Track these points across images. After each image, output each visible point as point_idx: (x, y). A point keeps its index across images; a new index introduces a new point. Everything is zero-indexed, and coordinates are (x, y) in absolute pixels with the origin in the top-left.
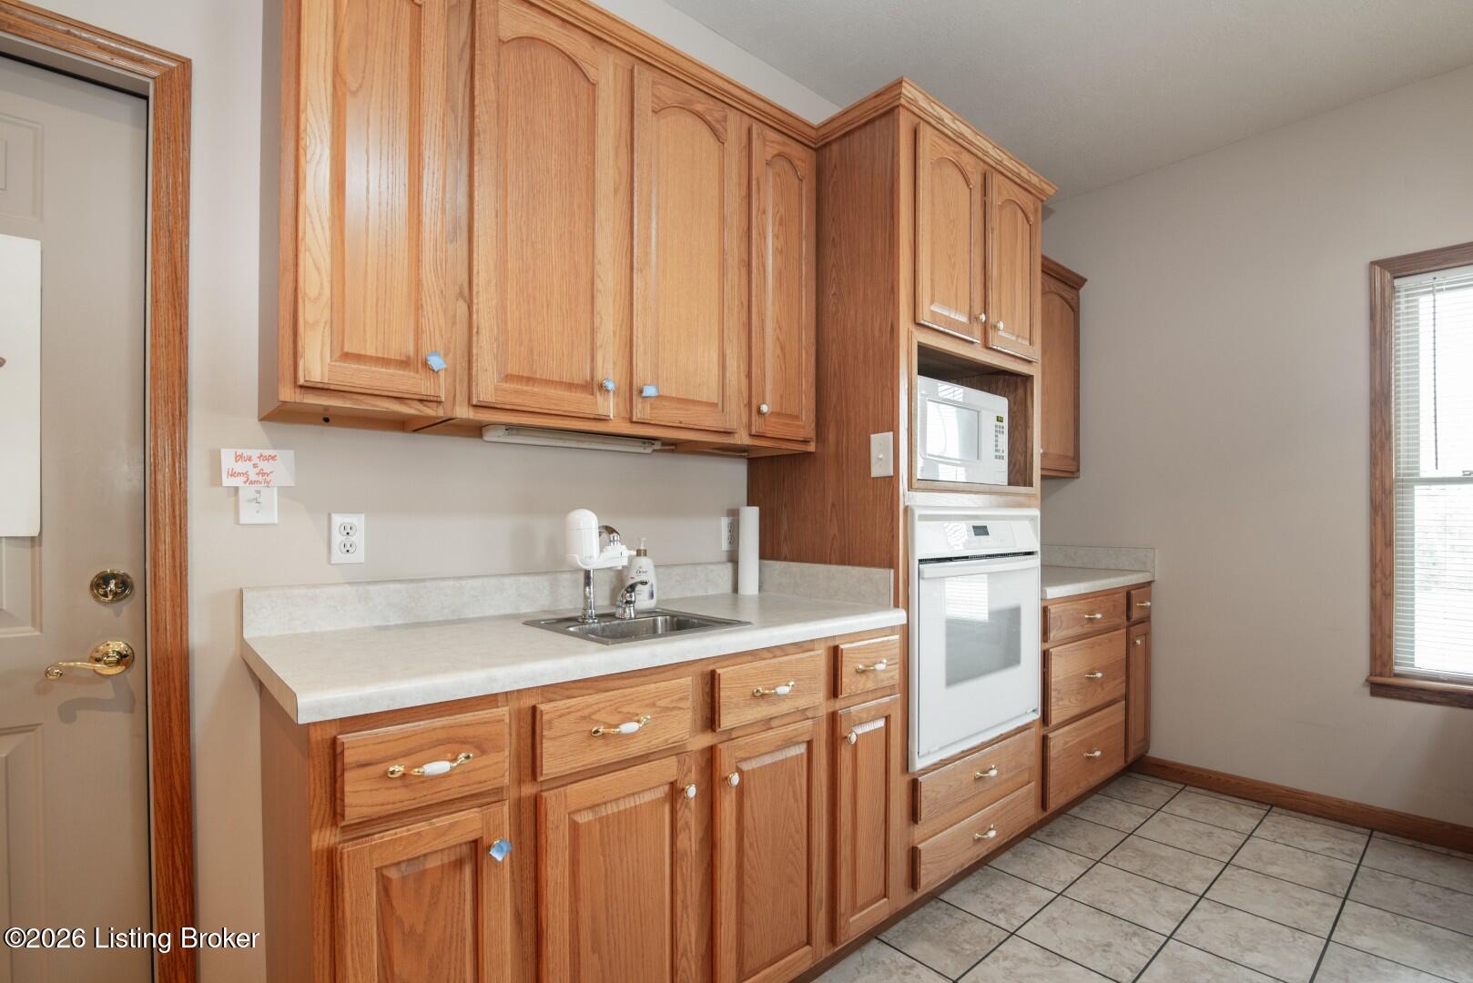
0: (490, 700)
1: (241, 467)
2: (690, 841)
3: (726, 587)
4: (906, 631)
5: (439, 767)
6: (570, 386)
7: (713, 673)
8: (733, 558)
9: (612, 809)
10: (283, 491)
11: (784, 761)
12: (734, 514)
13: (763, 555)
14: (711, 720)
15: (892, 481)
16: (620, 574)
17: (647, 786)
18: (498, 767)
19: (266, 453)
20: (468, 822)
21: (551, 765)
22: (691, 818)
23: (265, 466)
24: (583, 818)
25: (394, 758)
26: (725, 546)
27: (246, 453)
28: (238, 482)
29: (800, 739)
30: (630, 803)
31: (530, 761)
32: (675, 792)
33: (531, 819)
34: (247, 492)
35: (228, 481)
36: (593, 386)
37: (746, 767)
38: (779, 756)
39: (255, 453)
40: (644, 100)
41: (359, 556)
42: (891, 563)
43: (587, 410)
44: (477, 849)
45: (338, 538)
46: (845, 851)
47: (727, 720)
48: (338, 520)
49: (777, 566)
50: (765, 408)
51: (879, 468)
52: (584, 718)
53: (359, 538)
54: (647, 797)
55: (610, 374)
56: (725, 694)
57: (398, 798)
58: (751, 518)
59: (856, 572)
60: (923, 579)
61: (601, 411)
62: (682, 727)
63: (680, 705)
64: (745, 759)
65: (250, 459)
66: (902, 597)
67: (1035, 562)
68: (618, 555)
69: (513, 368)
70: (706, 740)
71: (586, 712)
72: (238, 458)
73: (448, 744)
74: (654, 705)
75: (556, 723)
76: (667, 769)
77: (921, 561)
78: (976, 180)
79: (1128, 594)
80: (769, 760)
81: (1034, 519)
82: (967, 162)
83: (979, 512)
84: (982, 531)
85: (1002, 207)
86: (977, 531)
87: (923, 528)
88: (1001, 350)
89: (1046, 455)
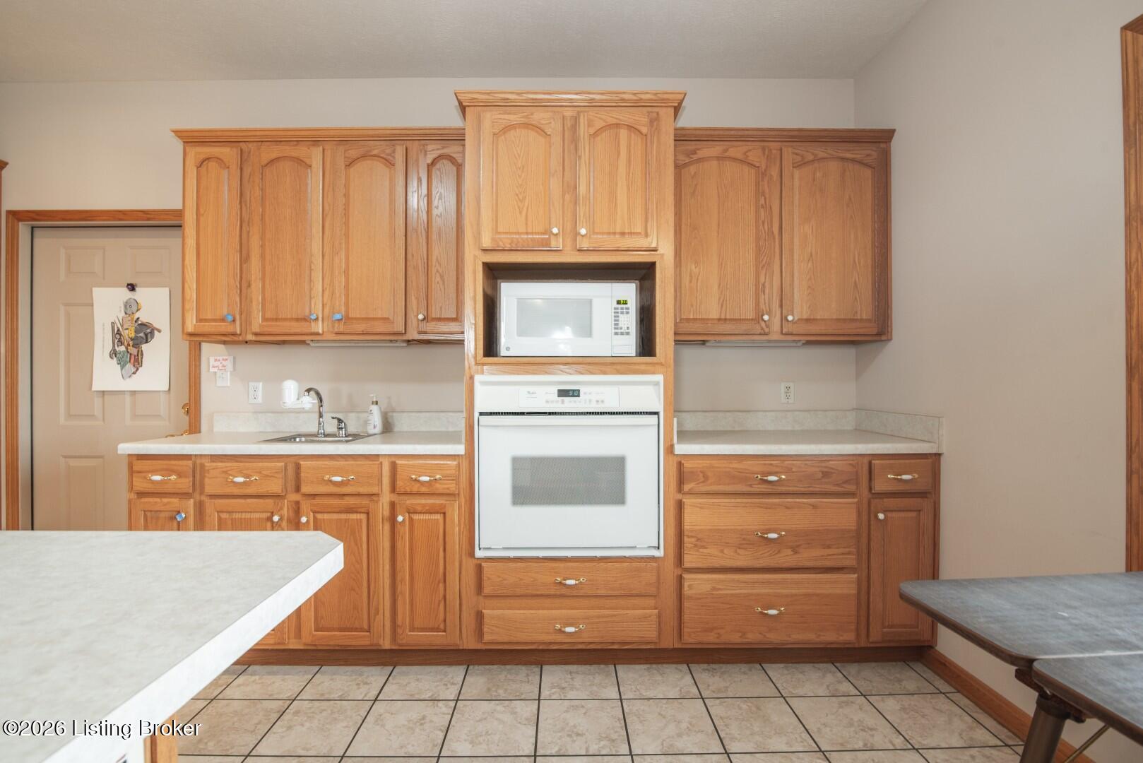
0: (189, 457)
1: (217, 364)
4: (470, 460)
5: (157, 478)
7: (298, 464)
9: (238, 515)
10: (231, 373)
11: (347, 520)
17: (256, 511)
18: (187, 485)
19: (225, 358)
21: (209, 490)
23: (224, 362)
24: (224, 516)
27: (218, 358)
28: (216, 370)
29: (363, 510)
30: (248, 516)
32: (271, 518)
33: (201, 510)
34: (219, 374)
35: (212, 370)
38: (343, 516)
39: (221, 358)
40: (340, 161)
41: (260, 400)
45: (251, 392)
47: (304, 489)
48: (252, 384)
50: (419, 316)
52: (224, 472)
53: (260, 393)
54: (257, 515)
55: (318, 310)
57: (152, 488)
60: (482, 426)
61: (313, 331)
63: (276, 475)
64: (318, 512)
65: (219, 360)
66: (466, 437)
67: (658, 420)
69: (268, 315)
70: (294, 497)
71: (225, 470)
72: (216, 360)
73: (167, 471)
74: (260, 473)
75: (211, 471)
77: (481, 414)
78: (554, 127)
79: (870, 463)
80: (335, 516)
81: (657, 384)
82: (539, 116)
83: (569, 379)
84: (575, 394)
85: (595, 134)
86: (563, 393)
87: (488, 391)
88: (599, 248)
89: (807, 320)
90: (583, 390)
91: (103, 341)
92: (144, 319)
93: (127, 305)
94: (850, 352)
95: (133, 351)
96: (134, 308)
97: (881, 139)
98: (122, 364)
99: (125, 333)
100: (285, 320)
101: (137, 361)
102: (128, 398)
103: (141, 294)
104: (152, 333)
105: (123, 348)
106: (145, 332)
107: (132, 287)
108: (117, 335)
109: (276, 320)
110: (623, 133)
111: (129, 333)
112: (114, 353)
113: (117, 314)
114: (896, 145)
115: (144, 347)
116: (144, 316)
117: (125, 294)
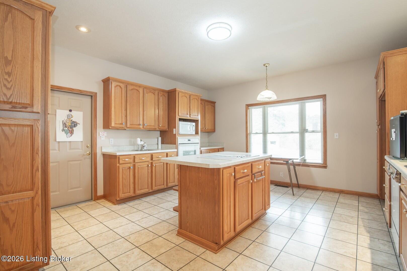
0: (131, 155)
1: (102, 134)
2: (150, 171)
3: (157, 148)
4: (177, 152)
6: (137, 125)
7: (152, 155)
8: (158, 144)
9: (142, 166)
10: (105, 136)
11: (160, 165)
12: (158, 138)
13: (162, 144)
14: (152, 159)
15: (175, 134)
16: (142, 145)
17: (145, 165)
18: (132, 161)
19: (104, 132)
20: (129, 165)
21: (136, 161)
22: (150, 168)
23: (104, 134)
24: (139, 166)
25: (123, 159)
26: (157, 142)
27: (102, 132)
28: (101, 135)
30: (144, 166)
31: (134, 161)
32: (148, 166)
33: (134, 166)
34: (102, 136)
36: (139, 125)
37: (156, 164)
38: (160, 164)
40: (145, 92)
41: (113, 143)
42: (175, 144)
43: (139, 127)
44: (130, 168)
45: (110, 141)
46: (168, 176)
47: (154, 159)
48: (111, 139)
50: (160, 126)
51: (174, 133)
52: (139, 157)
53: (112, 141)
54: (145, 166)
55: (141, 123)
56: (153, 157)
57: (124, 162)
58: (160, 139)
59: (172, 145)
60: (180, 146)
61: (140, 127)
62: (149, 159)
63: (149, 157)
66: (177, 148)
67: (199, 144)
68: (142, 143)
69: (131, 124)
70: (151, 161)
72: (101, 133)
73: (128, 158)
74: (146, 157)
76: (147, 163)
77: (179, 144)
78: (188, 97)
79: (218, 149)
80: (158, 164)
81: (199, 139)
82: (186, 95)
83: (189, 138)
85: (192, 99)
86: (189, 140)
87: (180, 140)
88: (193, 117)
89: (208, 129)
90: (191, 140)
91: (59, 126)
92: (74, 120)
93: (68, 116)
95: (71, 130)
96: (71, 117)
97: (214, 103)
98: (67, 133)
99: (67, 124)
100: (135, 125)
101: (72, 133)
102: (68, 143)
103: (73, 113)
104: (77, 124)
105: (67, 129)
106: (74, 124)
107: (70, 111)
108: (64, 125)
109: (133, 125)
110: (196, 99)
111: (68, 124)
112: (63, 130)
113: (65, 118)
114: (216, 104)
115: (74, 128)
116: (74, 119)
117: (68, 112)
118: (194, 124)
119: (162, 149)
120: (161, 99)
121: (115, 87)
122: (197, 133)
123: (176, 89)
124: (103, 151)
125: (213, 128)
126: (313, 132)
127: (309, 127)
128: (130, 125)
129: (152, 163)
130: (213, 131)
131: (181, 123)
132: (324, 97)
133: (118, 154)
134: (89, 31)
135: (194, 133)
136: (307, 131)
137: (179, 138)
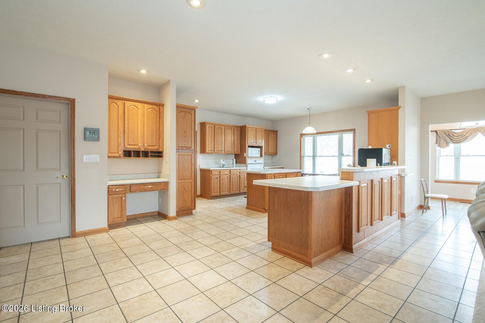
0: (218, 170)
1: (199, 156)
2: (229, 180)
3: (232, 166)
4: (247, 169)
6: (220, 151)
7: (230, 170)
8: (233, 164)
10: (202, 158)
12: (233, 159)
13: (236, 163)
14: (230, 173)
16: (223, 164)
17: (226, 177)
18: (218, 173)
20: (217, 176)
21: (221, 174)
22: (229, 179)
23: (201, 156)
24: (223, 177)
25: (214, 172)
26: (232, 162)
31: (220, 174)
32: (228, 177)
33: (220, 177)
34: (200, 158)
36: (222, 151)
37: (233, 177)
40: (226, 129)
42: (246, 164)
44: (217, 178)
46: (241, 185)
47: (231, 173)
48: (205, 160)
49: (237, 164)
50: (235, 151)
51: (245, 156)
52: (223, 172)
55: (223, 149)
56: (231, 172)
57: (214, 174)
58: (235, 160)
59: (243, 164)
62: (229, 173)
66: (246, 166)
67: (263, 164)
68: (224, 162)
70: (230, 175)
73: (216, 172)
74: (227, 172)
76: (227, 176)
77: (248, 164)
78: (255, 130)
81: (263, 160)
82: (254, 129)
83: (255, 159)
84: (256, 161)
85: (258, 132)
86: (255, 161)
87: (249, 161)
88: (258, 145)
89: (271, 153)
94: (271, 156)
97: (277, 131)
110: (260, 132)
114: (278, 132)
118: (259, 149)
119: (236, 167)
120: (236, 132)
121: (208, 128)
122: (261, 156)
123: (246, 125)
124: (200, 167)
125: (276, 152)
126: (347, 156)
127: (345, 152)
128: (217, 151)
129: (230, 176)
130: (276, 154)
131: (250, 149)
132: (354, 130)
133: (211, 169)
134: (199, 101)
135: (259, 156)
136: (343, 155)
137: (248, 159)
